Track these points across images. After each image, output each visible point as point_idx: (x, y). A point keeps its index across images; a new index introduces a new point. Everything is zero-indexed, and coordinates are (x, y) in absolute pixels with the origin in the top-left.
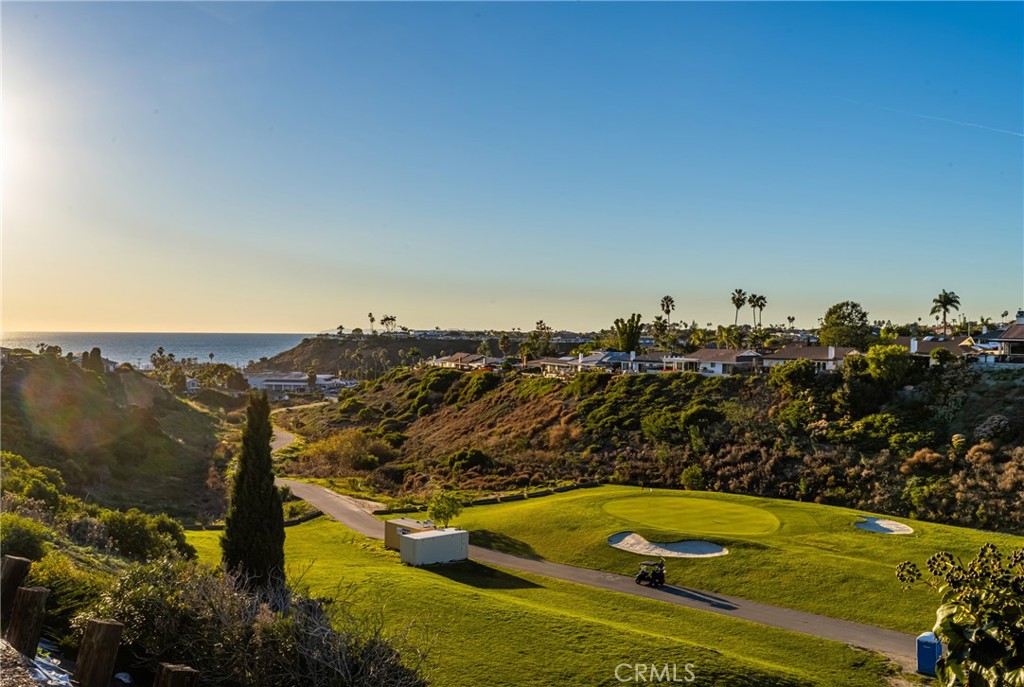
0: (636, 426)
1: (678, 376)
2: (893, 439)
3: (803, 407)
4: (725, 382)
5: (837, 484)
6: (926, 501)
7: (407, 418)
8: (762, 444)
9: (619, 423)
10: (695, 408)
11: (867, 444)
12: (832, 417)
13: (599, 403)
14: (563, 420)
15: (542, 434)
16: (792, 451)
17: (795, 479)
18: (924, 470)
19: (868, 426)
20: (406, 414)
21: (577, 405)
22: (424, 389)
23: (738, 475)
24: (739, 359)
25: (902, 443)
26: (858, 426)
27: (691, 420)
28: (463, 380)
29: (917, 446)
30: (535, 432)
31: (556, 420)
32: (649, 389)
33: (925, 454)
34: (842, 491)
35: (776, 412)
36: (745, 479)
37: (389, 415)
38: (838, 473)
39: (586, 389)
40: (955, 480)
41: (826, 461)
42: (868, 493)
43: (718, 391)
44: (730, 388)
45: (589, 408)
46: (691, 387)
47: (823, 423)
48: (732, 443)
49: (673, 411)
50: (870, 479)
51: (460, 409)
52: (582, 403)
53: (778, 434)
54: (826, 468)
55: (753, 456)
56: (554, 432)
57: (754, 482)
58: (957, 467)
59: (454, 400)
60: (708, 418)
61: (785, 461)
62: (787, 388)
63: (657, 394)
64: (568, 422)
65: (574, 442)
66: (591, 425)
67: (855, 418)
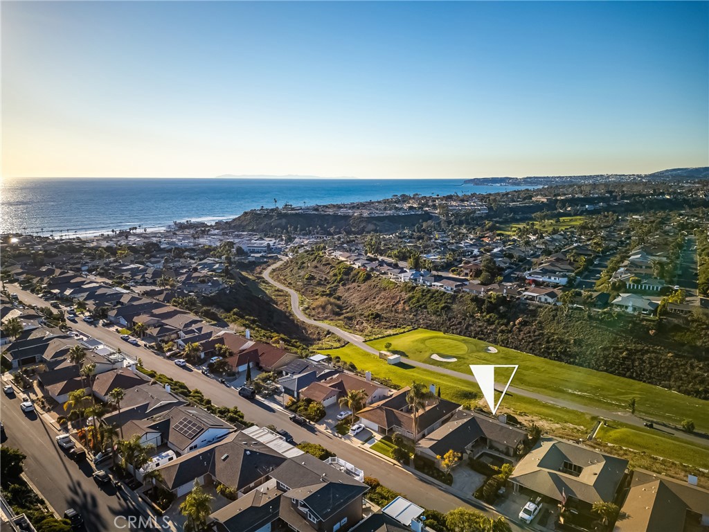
0: (426, 308)
1: (437, 291)
2: (497, 321)
3: (474, 308)
4: (452, 296)
5: (482, 334)
6: (502, 341)
7: (336, 286)
8: (463, 319)
9: (420, 306)
10: (443, 305)
11: (490, 322)
12: (482, 313)
13: (413, 297)
14: (402, 302)
15: (395, 307)
16: (471, 323)
17: (471, 332)
18: (502, 331)
19: (491, 317)
20: (335, 284)
21: (406, 296)
22: (340, 273)
23: (457, 329)
24: (456, 286)
25: (498, 323)
26: (488, 316)
27: (443, 308)
28: (354, 272)
29: (502, 325)
30: (393, 306)
31: (398, 302)
32: (429, 295)
33: (503, 327)
34: (483, 336)
35: (467, 309)
36: (458, 330)
37: (328, 283)
38: (482, 331)
39: (408, 291)
40: (510, 335)
41: (480, 326)
42: (489, 337)
43: (450, 299)
44: (454, 298)
45: (410, 299)
46: (442, 296)
47: (479, 314)
48: (455, 318)
49: (437, 304)
50: (490, 333)
51: (359, 286)
52: (407, 296)
53: (467, 316)
54: (479, 329)
55: (460, 323)
56: (400, 306)
57: (461, 332)
58: (510, 331)
59: (354, 281)
60: (447, 309)
61: (469, 325)
62: (469, 302)
63: (432, 297)
64: (404, 303)
65: (407, 311)
66: (412, 306)
67: (487, 314)
